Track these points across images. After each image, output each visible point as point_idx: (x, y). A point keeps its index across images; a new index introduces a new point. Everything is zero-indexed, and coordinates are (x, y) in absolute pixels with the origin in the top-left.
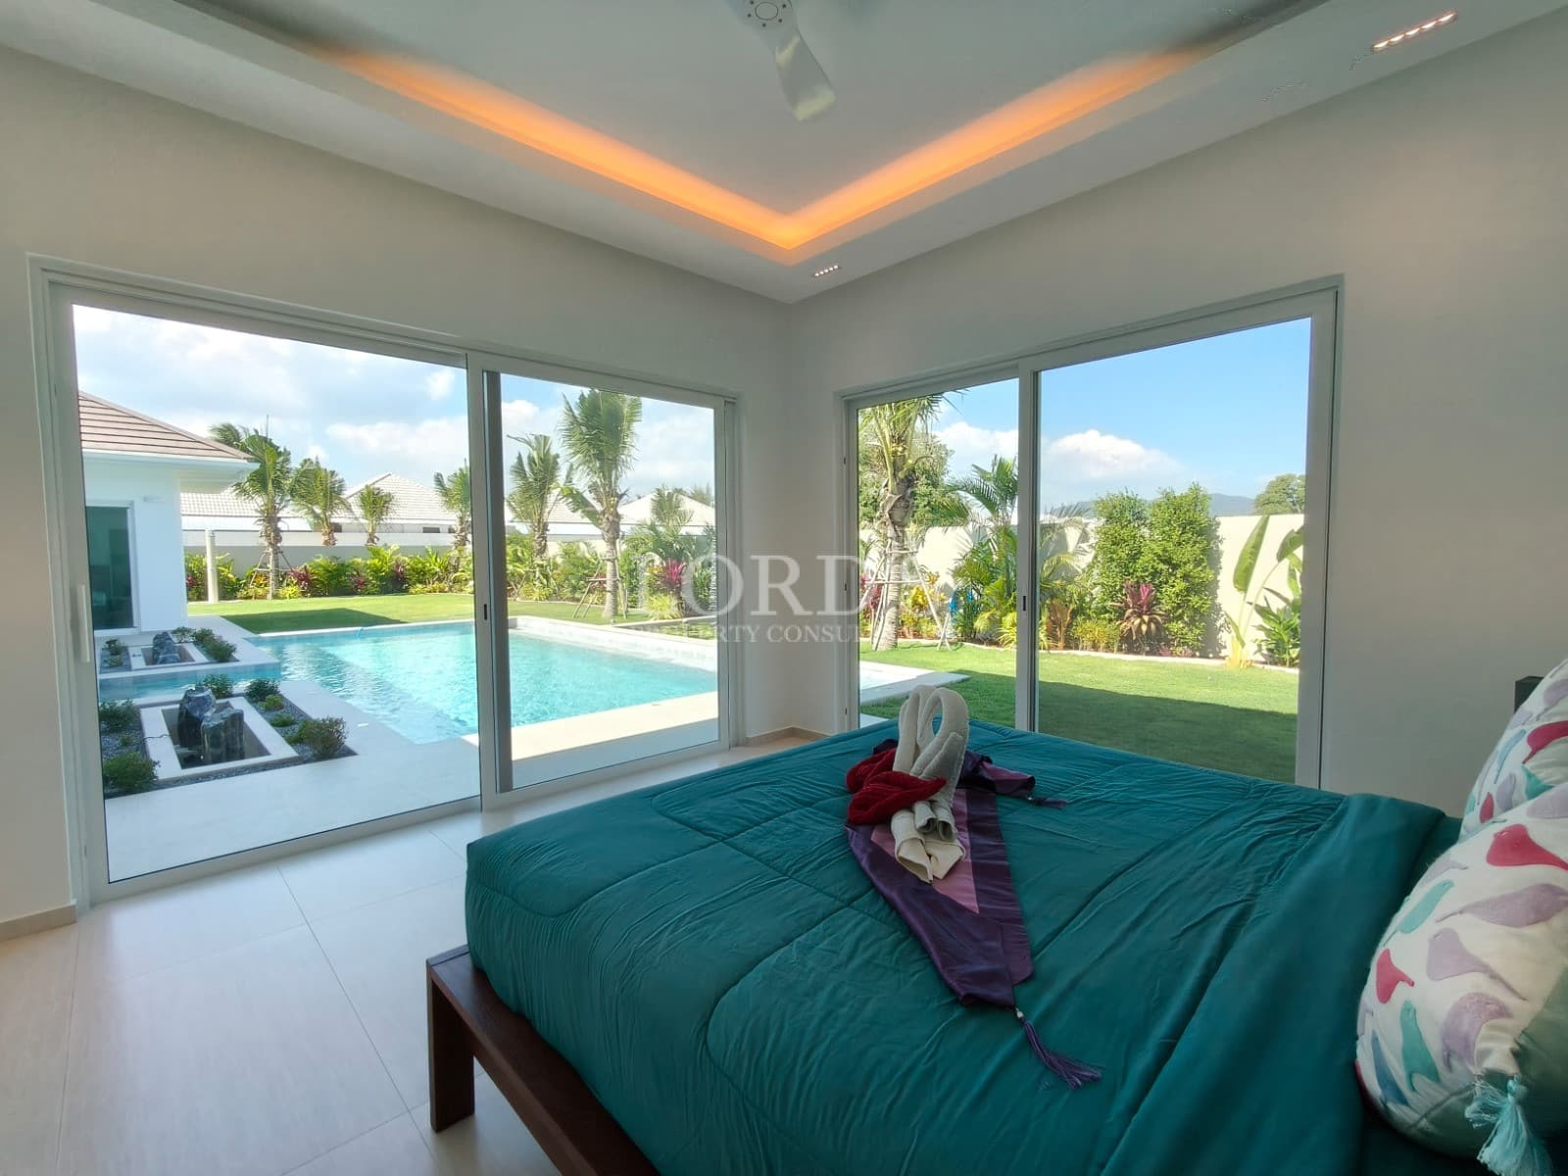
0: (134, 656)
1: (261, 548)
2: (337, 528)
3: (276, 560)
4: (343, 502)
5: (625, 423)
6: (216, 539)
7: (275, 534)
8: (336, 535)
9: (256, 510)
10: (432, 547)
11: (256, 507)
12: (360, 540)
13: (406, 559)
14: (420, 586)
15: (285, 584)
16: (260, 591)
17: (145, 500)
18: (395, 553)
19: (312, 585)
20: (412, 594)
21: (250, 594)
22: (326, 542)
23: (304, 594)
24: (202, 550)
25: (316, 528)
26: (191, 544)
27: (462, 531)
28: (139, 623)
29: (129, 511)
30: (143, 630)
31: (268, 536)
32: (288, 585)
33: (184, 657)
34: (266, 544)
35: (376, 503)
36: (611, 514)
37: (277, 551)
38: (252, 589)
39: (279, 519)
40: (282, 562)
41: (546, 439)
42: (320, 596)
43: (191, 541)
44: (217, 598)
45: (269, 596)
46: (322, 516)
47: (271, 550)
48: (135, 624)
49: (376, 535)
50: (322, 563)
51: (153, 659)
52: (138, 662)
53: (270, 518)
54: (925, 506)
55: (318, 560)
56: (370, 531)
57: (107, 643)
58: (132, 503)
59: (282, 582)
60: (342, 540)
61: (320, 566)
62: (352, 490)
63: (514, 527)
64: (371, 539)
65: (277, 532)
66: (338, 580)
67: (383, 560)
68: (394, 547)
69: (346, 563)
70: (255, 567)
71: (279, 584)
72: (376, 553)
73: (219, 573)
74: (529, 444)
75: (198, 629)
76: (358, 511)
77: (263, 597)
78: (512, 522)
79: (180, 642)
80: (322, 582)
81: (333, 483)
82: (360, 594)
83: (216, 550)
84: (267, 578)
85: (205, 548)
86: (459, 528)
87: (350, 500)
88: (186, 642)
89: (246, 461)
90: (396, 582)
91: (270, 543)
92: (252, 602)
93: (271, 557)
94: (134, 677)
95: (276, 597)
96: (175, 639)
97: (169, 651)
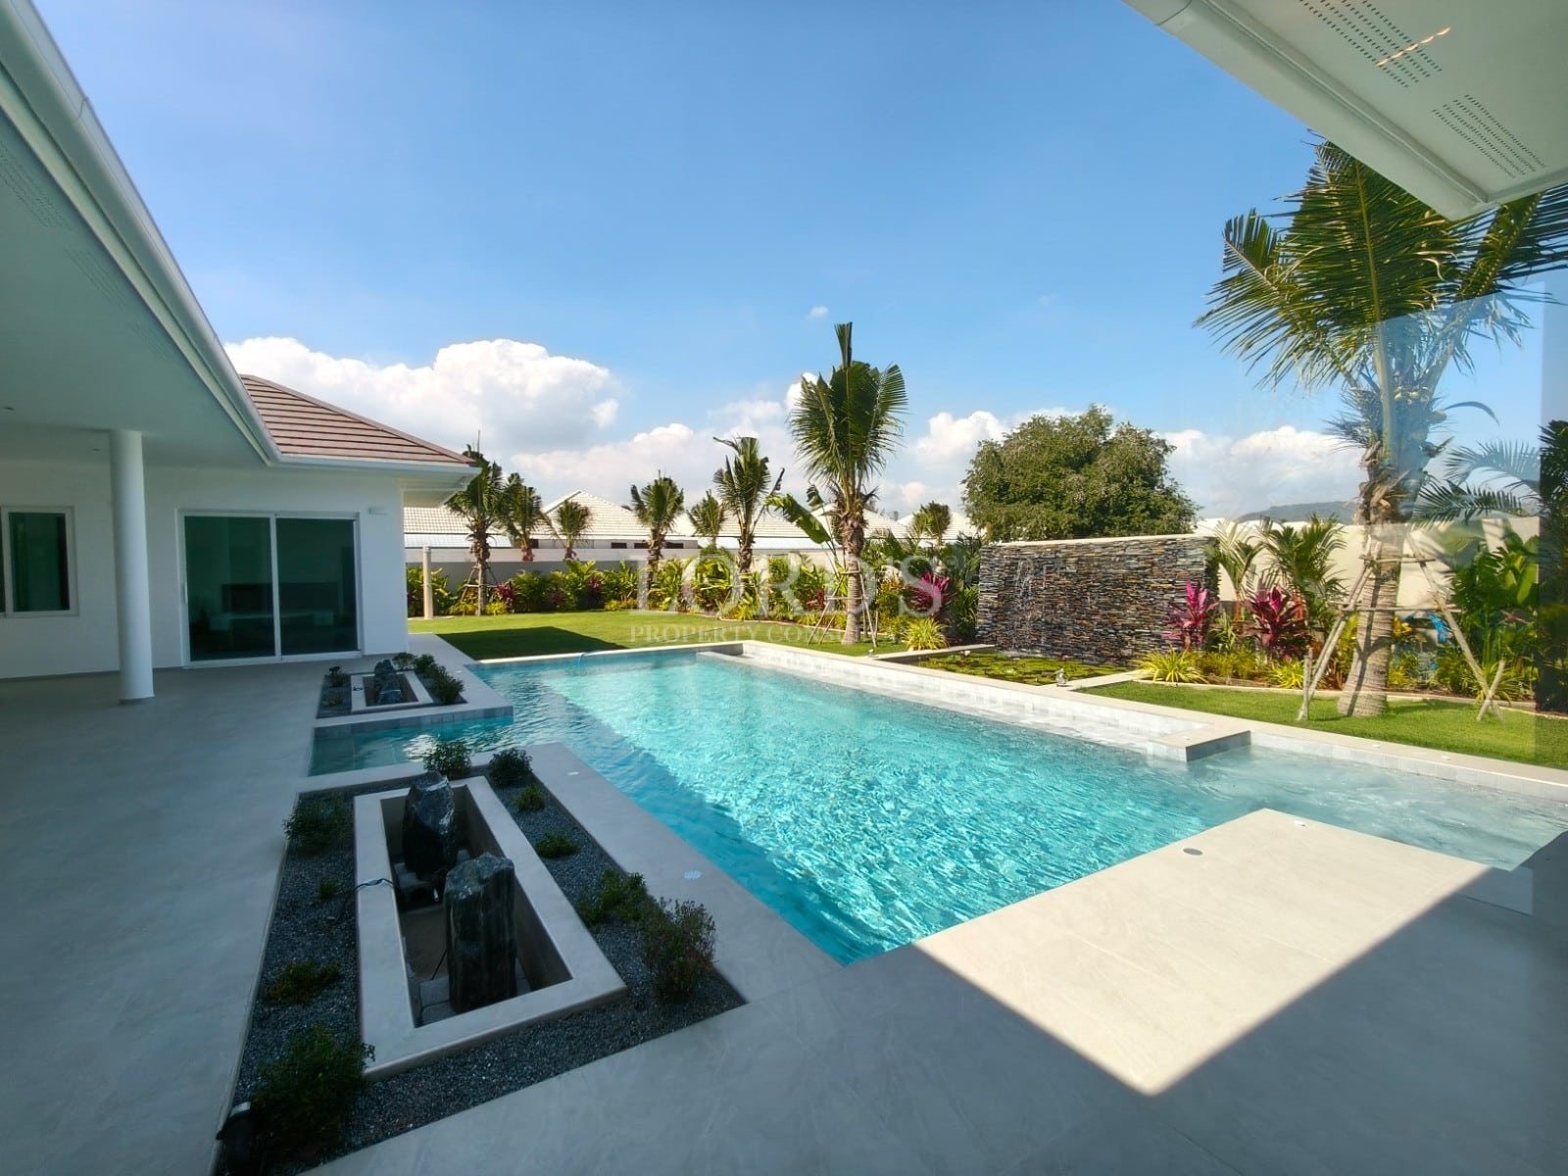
0: (355, 689)
1: (470, 564)
2: (535, 544)
3: (484, 575)
4: (543, 516)
5: (877, 408)
6: (432, 555)
7: (482, 548)
8: (534, 551)
9: (468, 526)
10: (626, 562)
11: (468, 523)
12: (559, 555)
13: (601, 574)
14: (614, 602)
15: (491, 600)
16: (470, 607)
17: (370, 511)
18: (592, 568)
19: (518, 603)
20: (607, 610)
21: (461, 610)
22: (525, 558)
23: (508, 611)
24: (419, 567)
25: (516, 544)
26: (409, 560)
27: (655, 545)
28: (363, 645)
29: (354, 523)
30: (366, 654)
31: (477, 552)
32: (494, 601)
33: (407, 695)
34: (475, 559)
35: (574, 517)
36: (856, 519)
37: (485, 567)
38: (462, 605)
39: (488, 535)
40: (489, 577)
41: (753, 441)
42: (524, 612)
43: (411, 557)
44: (432, 614)
45: (478, 612)
46: (522, 533)
47: (480, 566)
48: (359, 648)
49: (574, 550)
50: (525, 579)
51: (374, 697)
52: (358, 700)
53: (480, 535)
54: (1143, 511)
55: (521, 576)
56: (568, 546)
57: (331, 670)
58: (357, 515)
59: (489, 597)
60: (539, 556)
61: (525, 582)
62: (549, 506)
63: (696, 541)
64: (569, 554)
65: (486, 547)
66: (538, 595)
67: (581, 574)
68: (591, 562)
69: (548, 578)
70: (466, 582)
71: (486, 601)
72: (574, 567)
73: (434, 589)
74: (736, 447)
75: (419, 654)
76: (557, 526)
77: (472, 613)
78: (693, 536)
79: (401, 670)
80: (524, 598)
81: (531, 500)
82: (560, 610)
83: (433, 566)
84: (476, 594)
85: (421, 564)
86: (653, 542)
87: (549, 515)
88: (407, 670)
89: (467, 466)
90: (593, 597)
91: (479, 559)
92: (463, 618)
93: (480, 572)
94: (353, 725)
95: (484, 613)
96: (396, 667)
97: (391, 687)
